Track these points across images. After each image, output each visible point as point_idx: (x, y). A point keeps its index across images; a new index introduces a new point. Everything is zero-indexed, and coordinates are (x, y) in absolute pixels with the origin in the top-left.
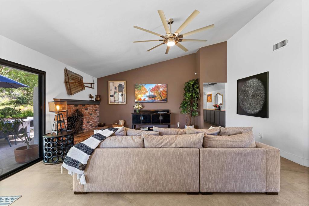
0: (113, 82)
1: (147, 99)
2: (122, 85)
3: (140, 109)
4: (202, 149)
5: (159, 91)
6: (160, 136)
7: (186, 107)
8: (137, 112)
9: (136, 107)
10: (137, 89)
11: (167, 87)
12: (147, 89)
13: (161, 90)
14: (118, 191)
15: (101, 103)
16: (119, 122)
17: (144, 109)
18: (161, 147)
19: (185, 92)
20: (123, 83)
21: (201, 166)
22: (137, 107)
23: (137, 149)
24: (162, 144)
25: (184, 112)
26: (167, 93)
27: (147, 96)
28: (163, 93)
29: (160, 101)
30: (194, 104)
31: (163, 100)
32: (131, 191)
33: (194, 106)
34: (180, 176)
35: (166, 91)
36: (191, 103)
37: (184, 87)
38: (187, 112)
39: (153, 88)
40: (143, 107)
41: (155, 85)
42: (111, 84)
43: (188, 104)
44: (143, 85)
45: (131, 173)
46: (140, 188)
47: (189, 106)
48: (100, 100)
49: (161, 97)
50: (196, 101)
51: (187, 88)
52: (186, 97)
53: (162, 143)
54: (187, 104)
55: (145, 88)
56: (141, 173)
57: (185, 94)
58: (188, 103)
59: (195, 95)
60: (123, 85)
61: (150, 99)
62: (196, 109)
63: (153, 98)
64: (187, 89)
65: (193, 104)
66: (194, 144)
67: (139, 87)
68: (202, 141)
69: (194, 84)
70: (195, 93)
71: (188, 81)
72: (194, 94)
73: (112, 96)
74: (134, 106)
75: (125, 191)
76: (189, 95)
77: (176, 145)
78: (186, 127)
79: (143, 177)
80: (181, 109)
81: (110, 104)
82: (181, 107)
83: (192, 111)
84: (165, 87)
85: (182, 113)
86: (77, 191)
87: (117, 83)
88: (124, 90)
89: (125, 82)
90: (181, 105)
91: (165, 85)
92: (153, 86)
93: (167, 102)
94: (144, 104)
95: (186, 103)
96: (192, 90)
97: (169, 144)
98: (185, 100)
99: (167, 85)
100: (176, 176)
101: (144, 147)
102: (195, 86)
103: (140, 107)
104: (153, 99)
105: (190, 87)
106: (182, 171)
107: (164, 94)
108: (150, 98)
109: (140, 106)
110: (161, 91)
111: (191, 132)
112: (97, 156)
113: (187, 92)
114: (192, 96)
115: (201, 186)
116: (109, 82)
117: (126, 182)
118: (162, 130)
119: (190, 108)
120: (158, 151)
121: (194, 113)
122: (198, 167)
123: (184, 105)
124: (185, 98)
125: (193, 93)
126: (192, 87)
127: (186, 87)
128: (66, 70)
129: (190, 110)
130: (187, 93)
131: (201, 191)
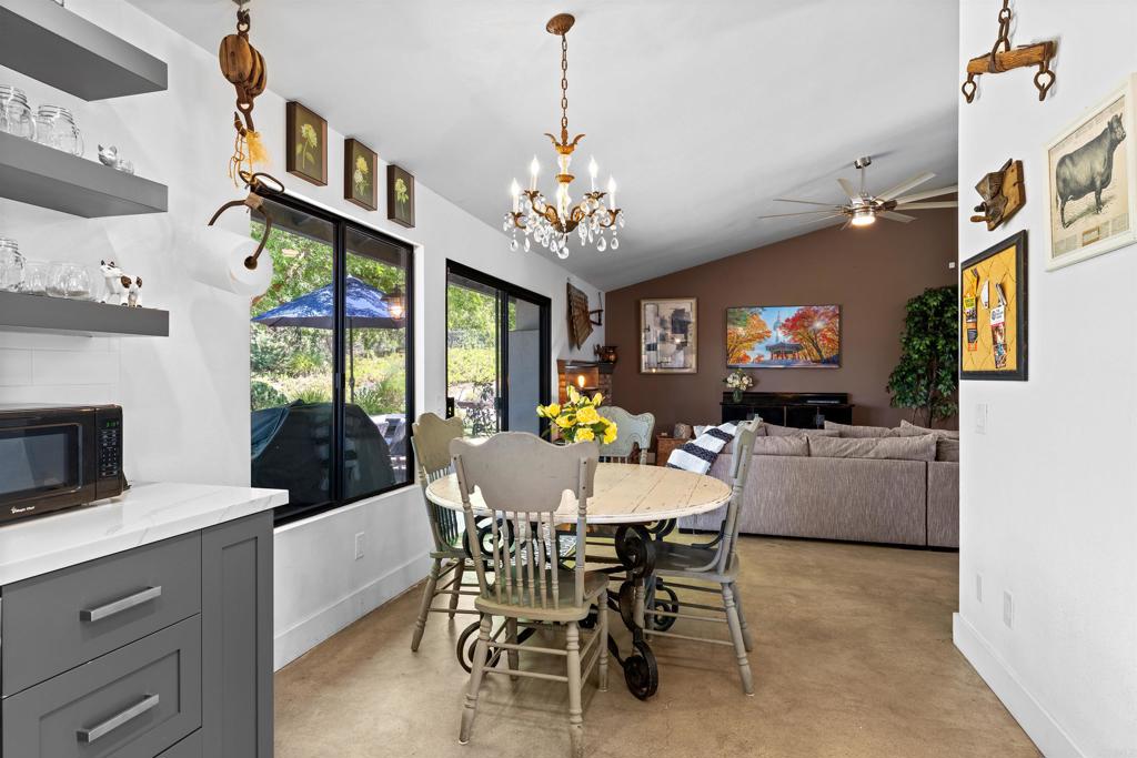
0: (656, 302)
1: (767, 356)
2: (683, 311)
3: (744, 388)
4: (932, 463)
5: (810, 329)
6: (839, 439)
7: (910, 385)
8: (736, 398)
9: (734, 382)
10: (734, 324)
11: (840, 316)
12: (767, 322)
13: (819, 325)
14: (761, 532)
15: (615, 370)
16: (676, 431)
17: (755, 390)
18: (845, 457)
19: (909, 333)
20: (688, 305)
21: (930, 495)
22: (737, 382)
23: (797, 458)
24: (849, 451)
25: (904, 401)
26: (840, 335)
27: (769, 348)
28: (824, 336)
29: (812, 365)
30: (942, 373)
31: (828, 361)
32: (786, 534)
33: (939, 381)
34: (885, 512)
35: (836, 330)
36: (929, 371)
37: (906, 315)
38: (915, 401)
39: (788, 320)
40: (755, 382)
41: (797, 308)
42: (649, 310)
43: (919, 376)
44: (753, 310)
45: (786, 499)
46: (803, 530)
47: (922, 382)
48: (615, 362)
49: (819, 351)
50: (947, 364)
51: (917, 319)
52: (911, 352)
53: (846, 449)
54: (914, 375)
55: (760, 321)
56: (805, 501)
57: (909, 340)
58: (920, 371)
59: (947, 344)
60: (688, 313)
61: (780, 358)
62: (949, 392)
63: (791, 352)
64: (916, 323)
65: (938, 375)
66: (916, 452)
67: (743, 318)
68: (934, 448)
69: (942, 304)
70: (945, 337)
71: (922, 293)
72: (942, 342)
73: (651, 348)
74: (726, 381)
75: (775, 533)
76: (921, 344)
77: (877, 453)
78: (903, 423)
79: (810, 510)
80: (894, 392)
81: (645, 374)
82: (892, 384)
83: (934, 399)
84: (835, 316)
85: (896, 406)
86: (684, 527)
87: (668, 308)
88: (692, 329)
89: (693, 301)
90: (891, 376)
91: (832, 308)
92: (789, 313)
93: (840, 366)
94: (758, 375)
95: (914, 370)
96: (936, 327)
97: (861, 451)
98: (906, 359)
99: (840, 308)
100: (876, 511)
101: (809, 455)
102: (947, 312)
103: (746, 382)
104: (790, 356)
105: (925, 316)
106: (888, 501)
107: (830, 340)
108: (778, 353)
109: (744, 378)
110: (819, 331)
111: (910, 432)
112: (722, 467)
113: (915, 332)
114: (933, 345)
115: (929, 533)
116: (643, 303)
117: (777, 516)
118: (844, 428)
119: (927, 387)
120: (840, 462)
121: (942, 407)
122: (923, 497)
123: (904, 377)
124: (909, 355)
125: (938, 337)
126: (936, 314)
127: (912, 315)
128: (569, 286)
129: (927, 395)
130: (914, 336)
131: (930, 544)
